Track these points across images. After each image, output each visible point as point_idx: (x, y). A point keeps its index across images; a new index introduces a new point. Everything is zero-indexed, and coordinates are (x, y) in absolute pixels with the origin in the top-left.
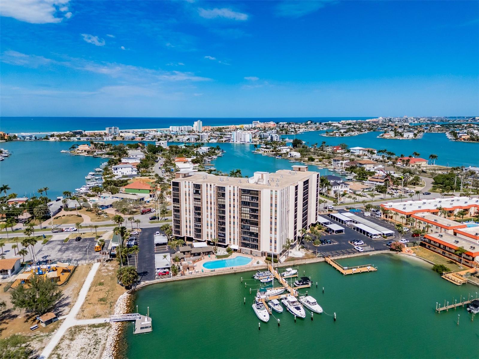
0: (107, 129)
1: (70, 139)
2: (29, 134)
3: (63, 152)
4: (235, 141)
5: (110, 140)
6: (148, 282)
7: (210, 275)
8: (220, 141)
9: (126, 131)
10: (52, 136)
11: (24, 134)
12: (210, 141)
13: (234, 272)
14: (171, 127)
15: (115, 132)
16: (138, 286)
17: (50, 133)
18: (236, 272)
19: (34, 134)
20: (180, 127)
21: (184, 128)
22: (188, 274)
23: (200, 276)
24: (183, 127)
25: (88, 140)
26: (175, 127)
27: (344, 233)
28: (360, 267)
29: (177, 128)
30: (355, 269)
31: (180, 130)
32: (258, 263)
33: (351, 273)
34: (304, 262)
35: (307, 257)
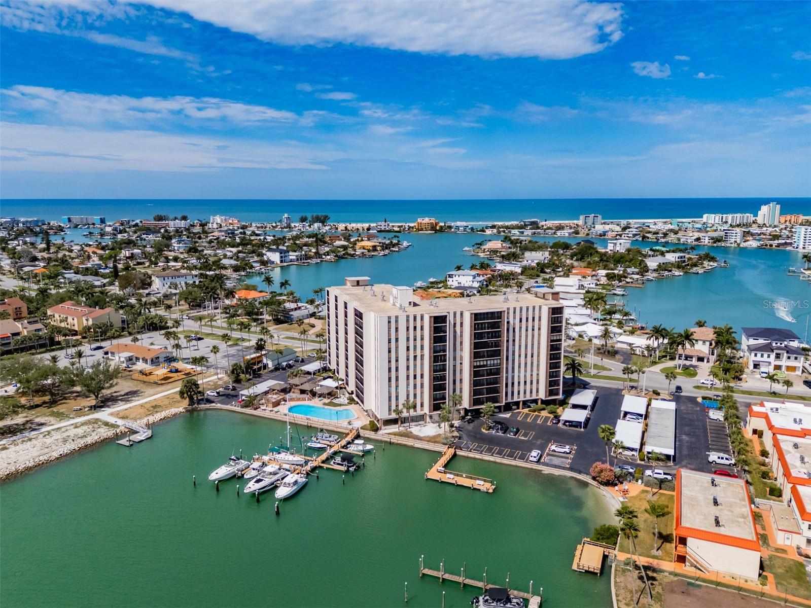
0: (582, 217)
1: (510, 232)
2: (465, 224)
3: (466, 250)
4: (801, 246)
5: (567, 235)
6: (219, 406)
7: (280, 419)
8: (766, 245)
9: (612, 222)
10: (493, 227)
11: (459, 224)
12: (743, 245)
13: (306, 424)
14: (705, 216)
15: (593, 224)
16: (202, 406)
17: (490, 224)
18: (313, 425)
19: (471, 224)
20: (724, 216)
21: (733, 218)
22: (265, 411)
23: (270, 417)
24: (730, 216)
25: (535, 234)
26: (714, 215)
27: (582, 429)
28: (467, 477)
29: (717, 218)
30: (452, 476)
31: (724, 220)
32: (349, 423)
33: (438, 479)
34: (412, 444)
35: (433, 440)
